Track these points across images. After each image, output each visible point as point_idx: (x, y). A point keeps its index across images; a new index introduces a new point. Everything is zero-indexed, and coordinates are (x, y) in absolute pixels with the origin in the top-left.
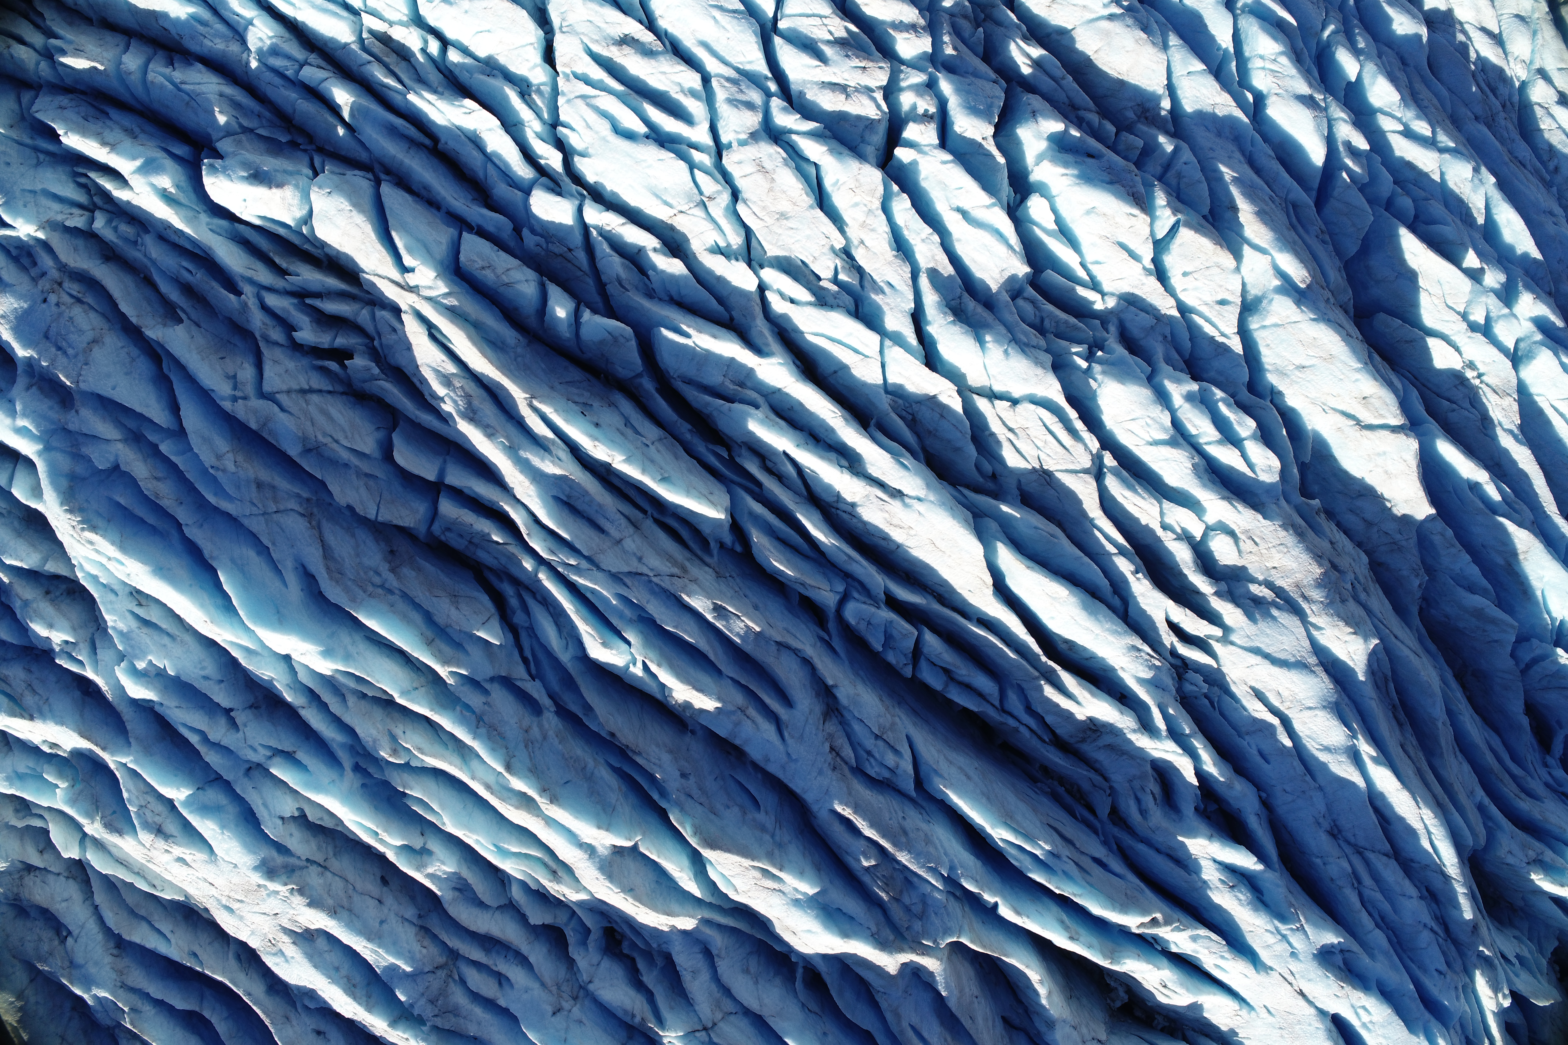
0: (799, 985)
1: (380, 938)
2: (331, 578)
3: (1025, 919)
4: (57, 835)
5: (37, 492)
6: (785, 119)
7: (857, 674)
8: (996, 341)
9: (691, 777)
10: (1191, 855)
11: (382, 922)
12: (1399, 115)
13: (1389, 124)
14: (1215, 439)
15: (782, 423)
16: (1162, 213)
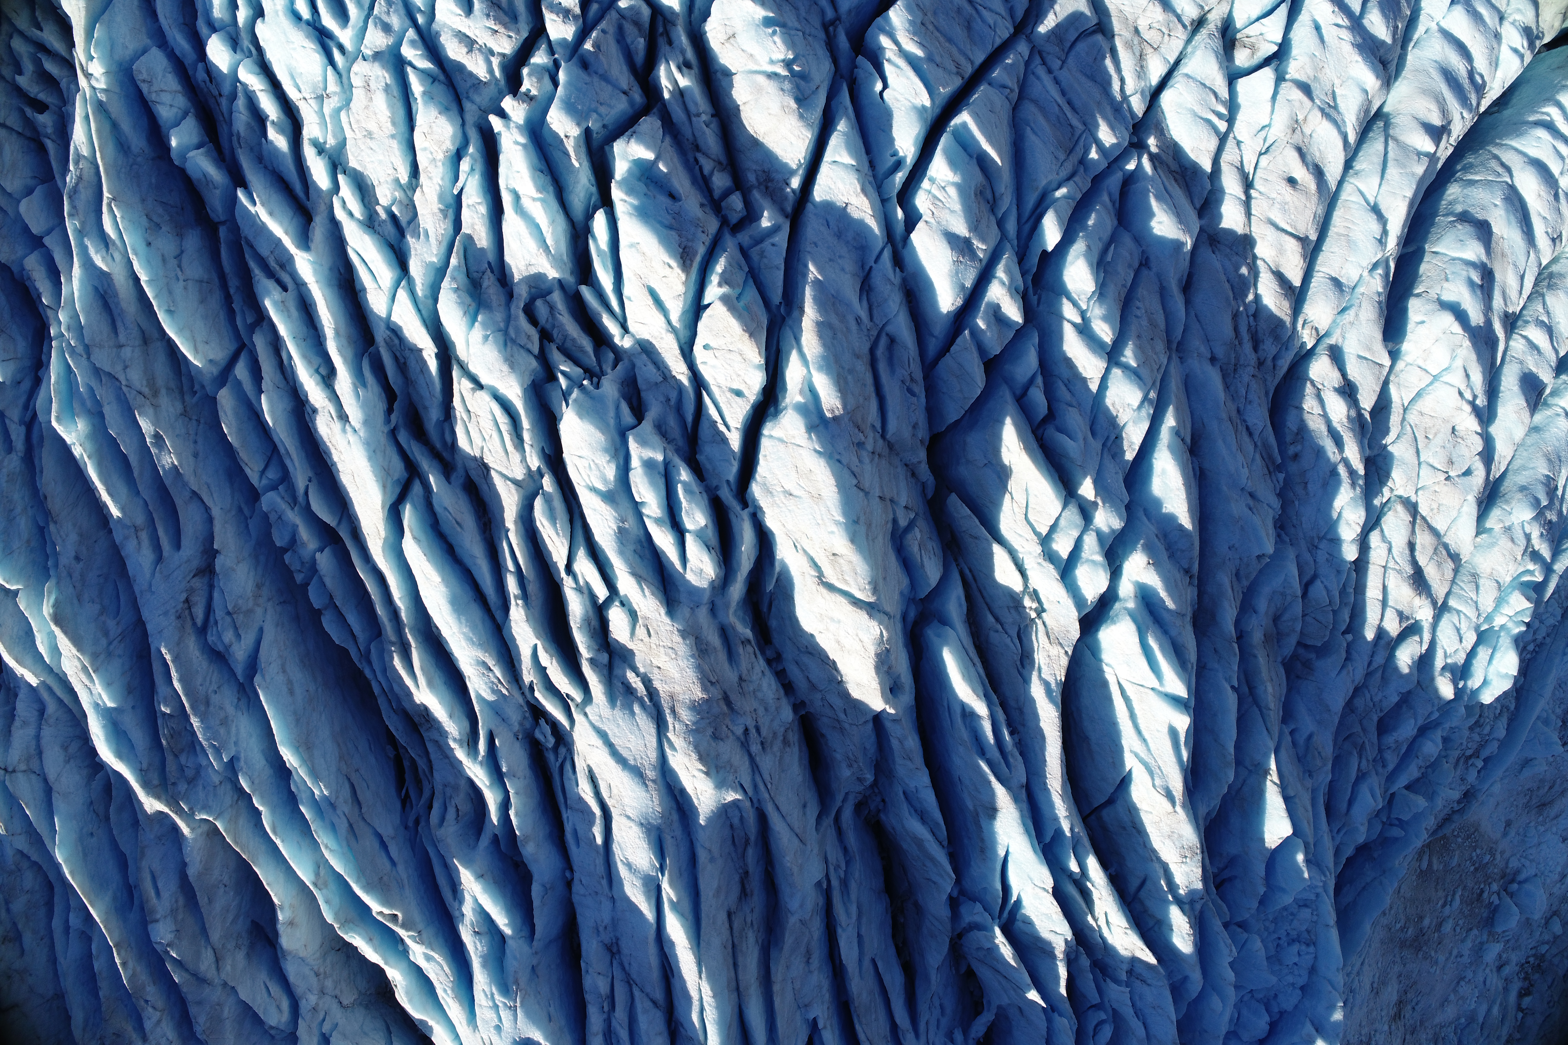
0: (95, 784)
3: (279, 841)
6: (408, 51)
8: (483, 323)
9: (81, 563)
10: (460, 884)
12: (1084, 307)
13: (1069, 312)
14: (654, 515)
15: (295, 313)
16: (715, 279)
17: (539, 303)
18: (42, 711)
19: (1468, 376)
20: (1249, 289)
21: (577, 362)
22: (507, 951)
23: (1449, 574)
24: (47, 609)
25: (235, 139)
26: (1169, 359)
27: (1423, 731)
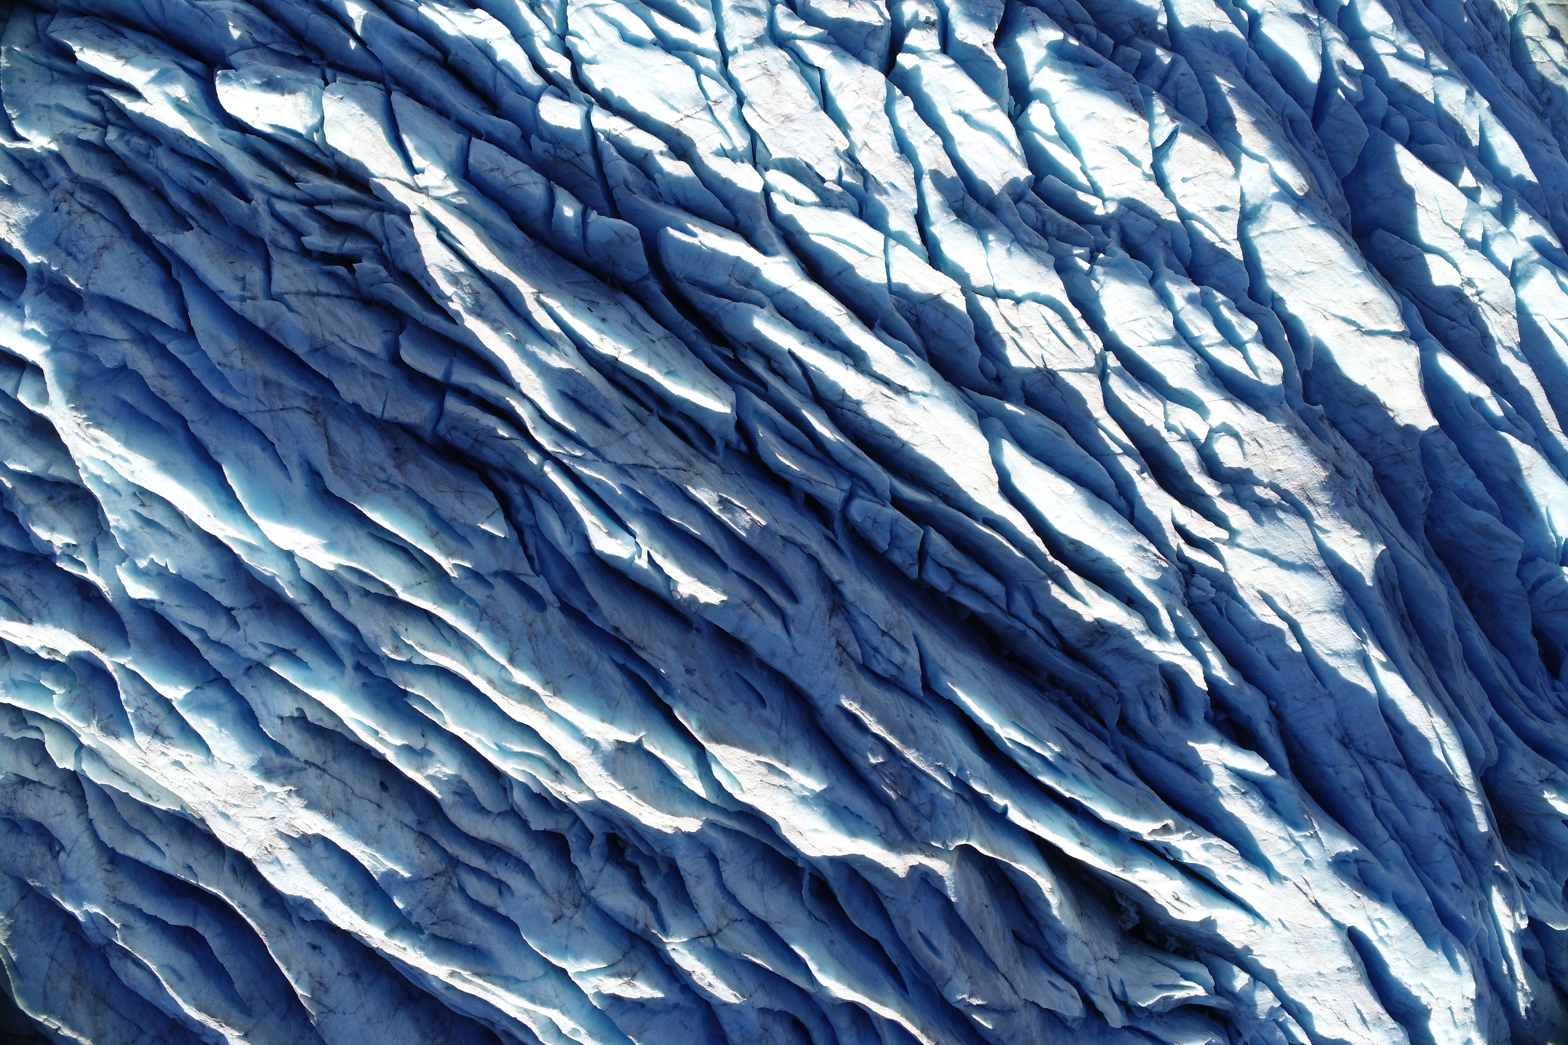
0: (805, 892)
1: (378, 842)
2: (336, 473)
3: (1036, 823)
4: (53, 745)
5: (43, 397)
6: (789, 25)
7: (864, 574)
8: (999, 240)
9: (697, 673)
10: (1201, 761)
11: (380, 827)
12: (1391, 38)
13: (1379, 46)
14: (1213, 342)
16: (1161, 120)
18: (713, 856)
21: (1082, 245)
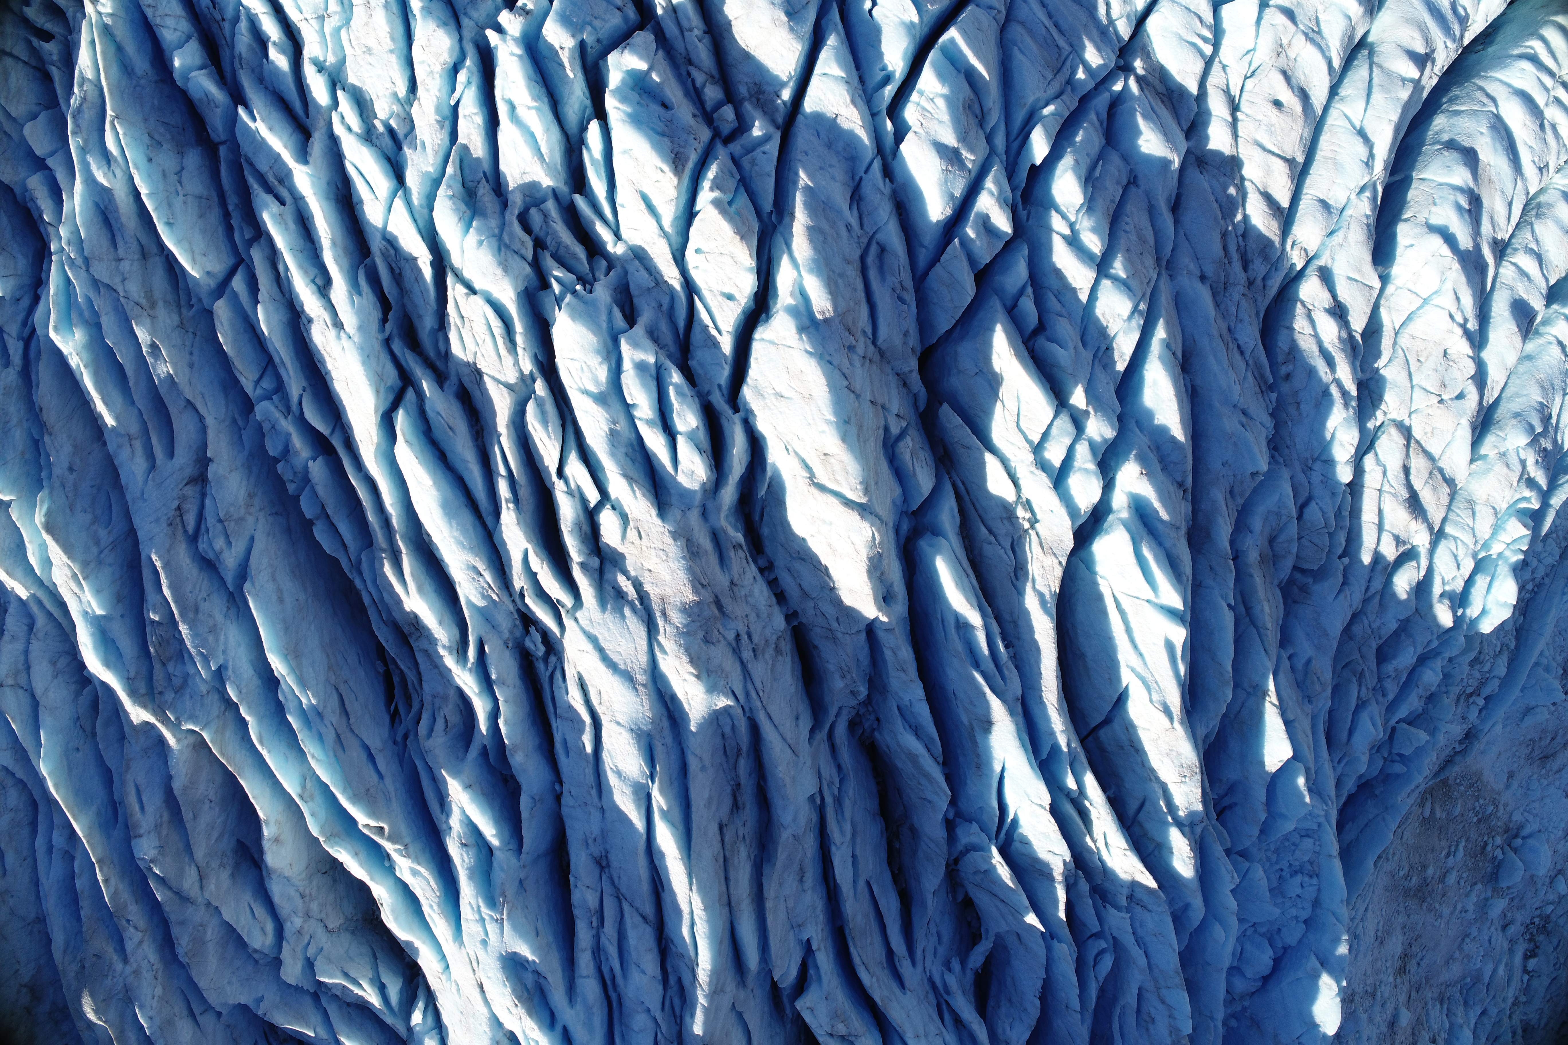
3: (266, 752)
8: (478, 229)
10: (448, 795)
12: (1073, 219)
13: (1057, 223)
14: (646, 417)
15: (292, 226)
16: (706, 184)
17: (533, 211)
18: (31, 626)
19: (1458, 299)
20: (1237, 209)
21: (570, 270)
22: (495, 863)
23: (1445, 500)
24: (39, 518)
25: (236, 61)
26: (1159, 275)
27: (1423, 660)
